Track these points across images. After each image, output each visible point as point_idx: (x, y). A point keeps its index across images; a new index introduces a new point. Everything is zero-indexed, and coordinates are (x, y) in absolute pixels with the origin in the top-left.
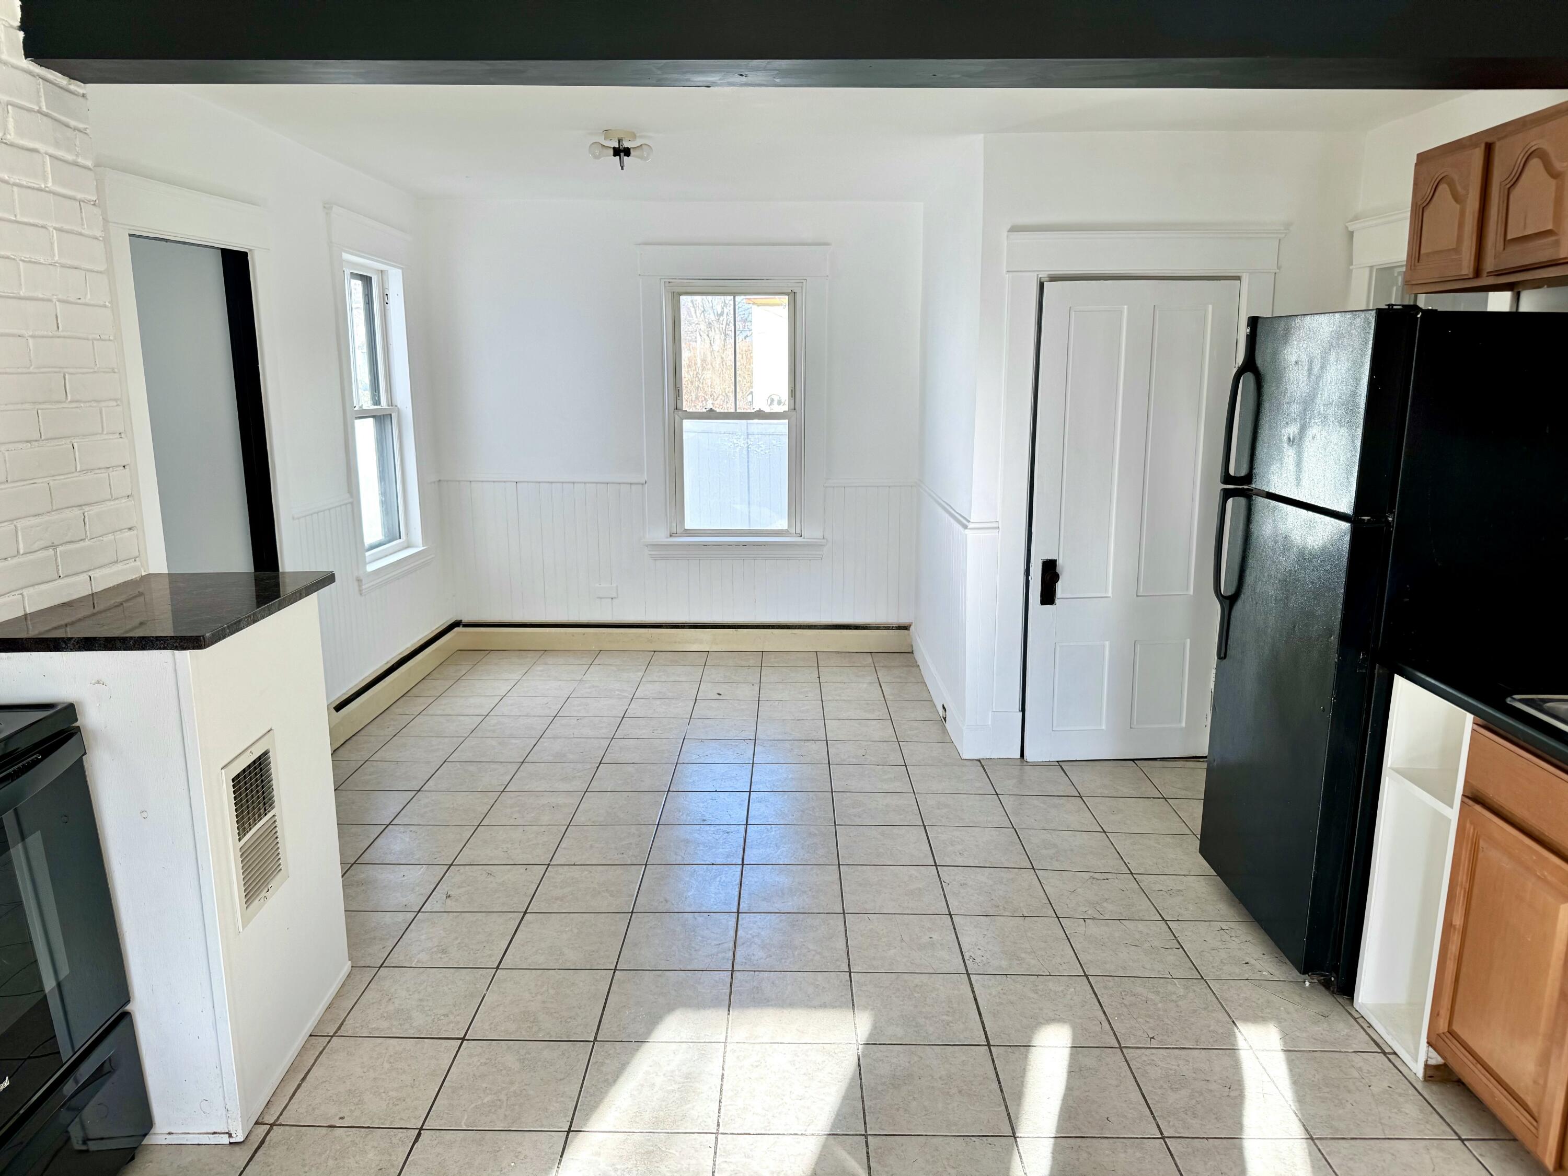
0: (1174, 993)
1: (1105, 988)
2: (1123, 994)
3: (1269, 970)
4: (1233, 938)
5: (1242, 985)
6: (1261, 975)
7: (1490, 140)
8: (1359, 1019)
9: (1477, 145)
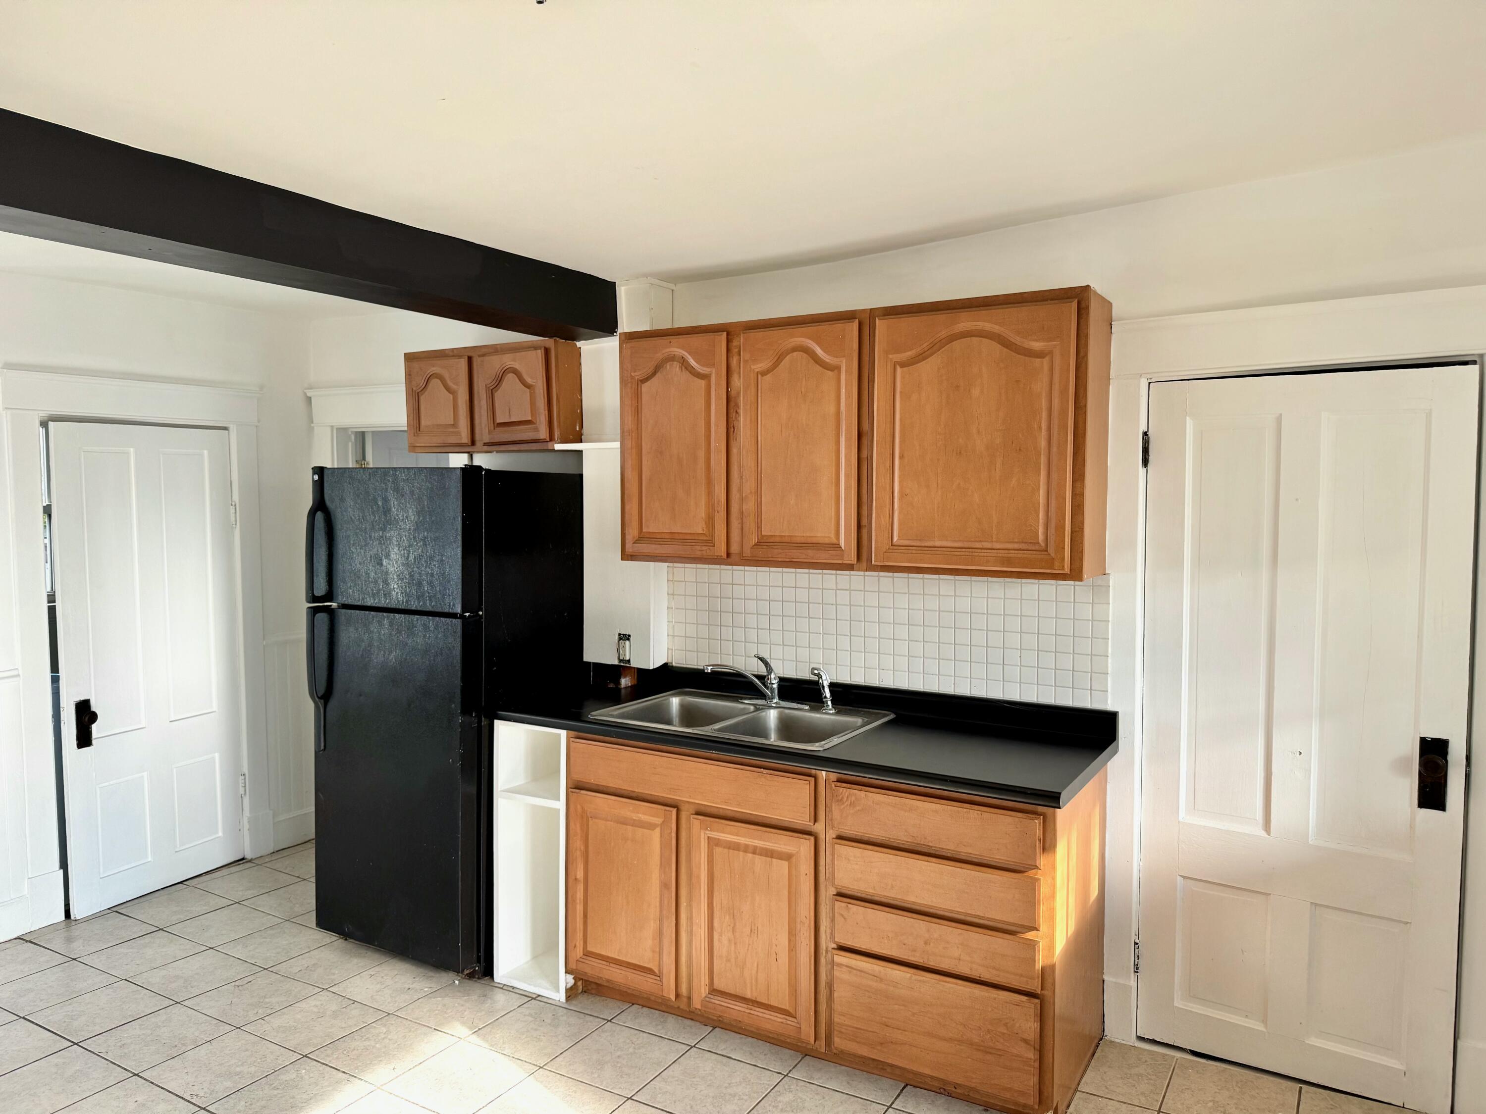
0: (380, 1033)
1: (328, 1056)
2: (345, 1052)
3: (427, 986)
4: (385, 977)
5: (418, 1004)
6: (425, 992)
7: (470, 354)
8: (504, 987)
9: (460, 357)
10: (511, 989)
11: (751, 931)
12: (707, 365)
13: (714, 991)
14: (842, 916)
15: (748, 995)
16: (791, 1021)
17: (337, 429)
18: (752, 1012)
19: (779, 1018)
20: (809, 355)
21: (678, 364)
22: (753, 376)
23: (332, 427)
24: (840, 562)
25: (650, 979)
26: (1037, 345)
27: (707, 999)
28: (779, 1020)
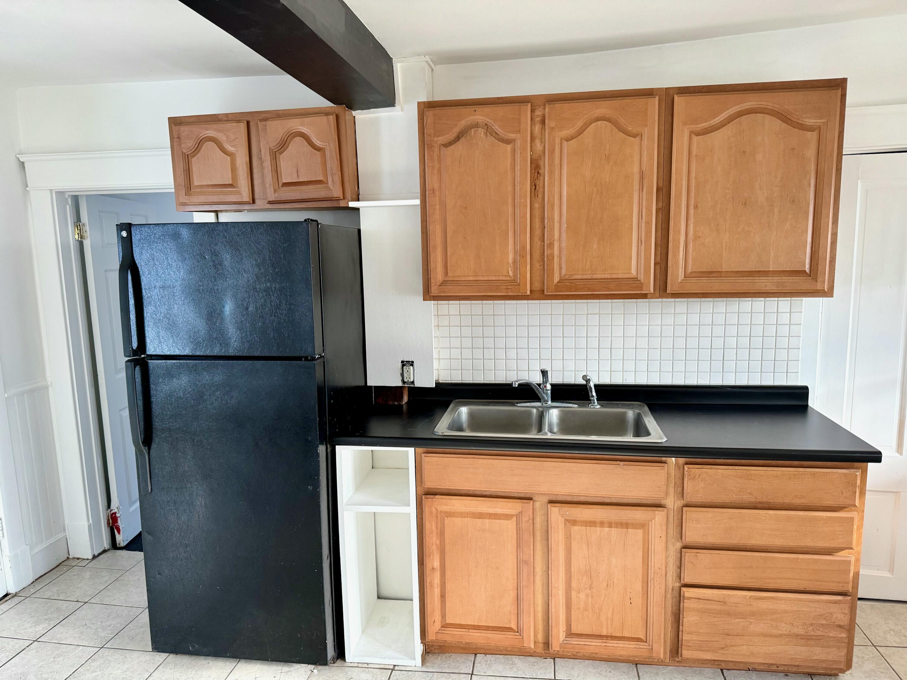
7: (248, 119)
8: (358, 666)
9: (239, 121)
10: (366, 665)
11: (607, 585)
12: (514, 132)
13: (570, 634)
14: (692, 562)
15: (604, 633)
16: (642, 645)
17: (56, 192)
18: (608, 645)
19: (632, 645)
20: (612, 124)
21: (483, 130)
22: (558, 141)
23: (51, 190)
24: (639, 292)
25: (510, 635)
26: (810, 121)
27: (565, 642)
28: (634, 646)
